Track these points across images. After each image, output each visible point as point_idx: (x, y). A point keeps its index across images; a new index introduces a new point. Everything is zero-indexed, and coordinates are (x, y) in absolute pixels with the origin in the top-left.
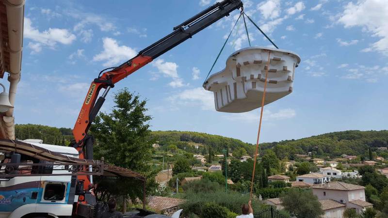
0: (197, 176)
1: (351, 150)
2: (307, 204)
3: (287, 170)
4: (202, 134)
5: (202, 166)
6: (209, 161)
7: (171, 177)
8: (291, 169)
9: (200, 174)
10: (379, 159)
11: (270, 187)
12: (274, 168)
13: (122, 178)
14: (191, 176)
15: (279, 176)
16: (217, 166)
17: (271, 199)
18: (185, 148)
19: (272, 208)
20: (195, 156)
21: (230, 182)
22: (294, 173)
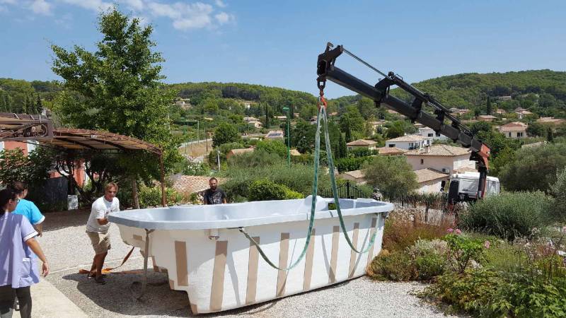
0: (248, 147)
1: (463, 102)
2: (397, 177)
3: (374, 133)
4: (255, 87)
5: (256, 133)
6: (266, 125)
7: (211, 149)
8: (379, 131)
9: (254, 143)
10: (499, 112)
11: (350, 157)
12: (356, 130)
13: (125, 151)
14: (240, 148)
15: (363, 141)
16: (278, 132)
17: (350, 173)
18: (230, 108)
19: (348, 184)
20: (245, 118)
21: (295, 152)
22: (383, 137)
